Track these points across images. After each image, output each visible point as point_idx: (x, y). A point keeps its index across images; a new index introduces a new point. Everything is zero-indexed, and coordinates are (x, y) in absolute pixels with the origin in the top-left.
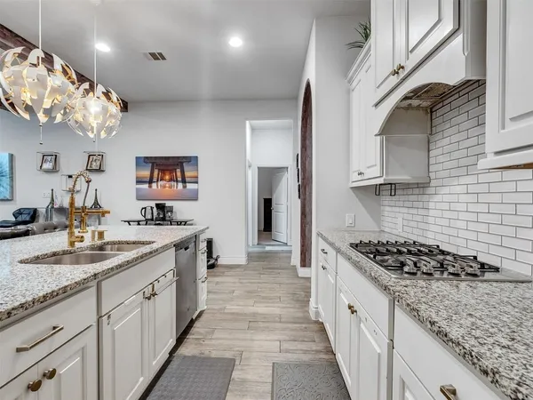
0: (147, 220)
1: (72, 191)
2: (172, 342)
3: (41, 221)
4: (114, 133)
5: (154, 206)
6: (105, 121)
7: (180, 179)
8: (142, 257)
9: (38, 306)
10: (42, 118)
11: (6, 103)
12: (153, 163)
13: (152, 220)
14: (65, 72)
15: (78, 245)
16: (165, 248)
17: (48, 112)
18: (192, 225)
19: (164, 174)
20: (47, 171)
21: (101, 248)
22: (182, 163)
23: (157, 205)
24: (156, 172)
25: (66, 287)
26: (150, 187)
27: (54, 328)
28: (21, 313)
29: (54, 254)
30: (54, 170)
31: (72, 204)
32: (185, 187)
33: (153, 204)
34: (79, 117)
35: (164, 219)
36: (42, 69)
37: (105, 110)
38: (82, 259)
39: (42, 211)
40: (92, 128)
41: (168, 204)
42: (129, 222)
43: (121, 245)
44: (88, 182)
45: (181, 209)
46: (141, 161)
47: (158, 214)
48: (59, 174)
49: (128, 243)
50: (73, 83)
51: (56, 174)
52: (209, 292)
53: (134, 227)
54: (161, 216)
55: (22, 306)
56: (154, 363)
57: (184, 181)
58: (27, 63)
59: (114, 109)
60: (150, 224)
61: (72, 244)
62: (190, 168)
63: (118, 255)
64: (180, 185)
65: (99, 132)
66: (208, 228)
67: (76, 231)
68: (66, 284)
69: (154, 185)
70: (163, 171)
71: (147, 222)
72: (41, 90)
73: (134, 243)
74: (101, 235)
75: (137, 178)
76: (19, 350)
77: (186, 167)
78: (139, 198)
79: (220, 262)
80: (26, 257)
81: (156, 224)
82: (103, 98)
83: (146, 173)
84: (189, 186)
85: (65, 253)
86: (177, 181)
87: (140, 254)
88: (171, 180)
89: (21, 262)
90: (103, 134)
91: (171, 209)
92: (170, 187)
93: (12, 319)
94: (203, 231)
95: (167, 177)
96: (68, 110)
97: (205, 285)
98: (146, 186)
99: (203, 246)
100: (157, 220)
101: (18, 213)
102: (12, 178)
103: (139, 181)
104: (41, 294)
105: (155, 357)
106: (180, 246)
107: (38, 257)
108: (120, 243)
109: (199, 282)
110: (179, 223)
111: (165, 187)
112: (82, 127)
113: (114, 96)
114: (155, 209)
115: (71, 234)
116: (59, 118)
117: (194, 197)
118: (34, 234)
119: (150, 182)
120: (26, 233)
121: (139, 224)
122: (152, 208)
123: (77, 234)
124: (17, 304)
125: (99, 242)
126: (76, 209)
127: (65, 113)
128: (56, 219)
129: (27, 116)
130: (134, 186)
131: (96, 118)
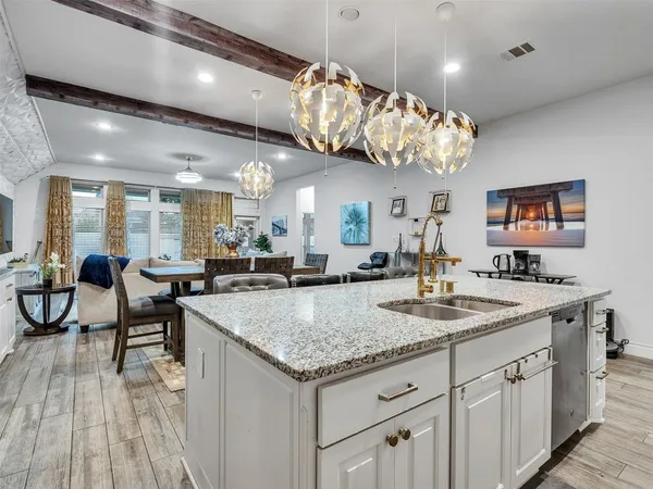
0: (501, 272)
1: (421, 236)
2: (544, 454)
3: (391, 265)
4: (464, 165)
5: (511, 254)
6: (454, 152)
7: (551, 216)
8: (504, 323)
9: (396, 357)
10: (396, 161)
11: (368, 153)
12: (510, 198)
13: (508, 272)
14: (416, 109)
15: (427, 295)
16: (537, 315)
17: (401, 154)
18: (572, 284)
19: (527, 210)
20: (397, 216)
21: (450, 302)
22: (555, 193)
23: (516, 253)
24: (514, 209)
25: (420, 343)
26: (506, 228)
27: (410, 386)
28: (383, 360)
29: (406, 302)
30: (402, 215)
31: (422, 249)
32: (560, 227)
33: (510, 251)
34: (427, 153)
35: (525, 272)
36: (397, 111)
37: (456, 138)
38: (432, 313)
39: (392, 255)
40: (441, 163)
41: (532, 251)
42: (477, 273)
43: (473, 302)
44: (439, 224)
45: (554, 260)
46: (494, 197)
47: (518, 265)
48: (407, 217)
49: (482, 300)
50: (424, 116)
51: (403, 219)
52: (608, 397)
53: (484, 280)
54: (522, 268)
55: (384, 353)
56: (518, 472)
57: (559, 219)
58: (385, 109)
59: (466, 135)
60: (505, 278)
61: (421, 293)
62: (570, 199)
63: (473, 315)
64: (553, 226)
65: (448, 167)
66: (609, 292)
67: (426, 279)
68: (421, 339)
69: (512, 227)
70: (525, 207)
71: (501, 274)
72: (396, 133)
73: (490, 301)
74: (450, 286)
75: (488, 218)
76: (381, 398)
77: (563, 198)
78: (491, 243)
79: (628, 350)
80: (383, 301)
81: (513, 279)
82: (453, 125)
83: (500, 211)
84: (568, 226)
85: (415, 302)
86: (547, 219)
87: (501, 318)
88: (538, 218)
89: (379, 306)
90: (452, 169)
91: (537, 260)
92: (537, 228)
93: (375, 364)
94: (599, 297)
95: (532, 215)
96: (418, 149)
97: (602, 384)
98: (500, 228)
99: (599, 321)
100: (514, 272)
101: (374, 257)
102: (370, 224)
103: (491, 222)
104: (399, 345)
105: (519, 464)
106: (560, 315)
107: (392, 303)
108: (472, 299)
109: (592, 377)
110: (551, 280)
111: (527, 228)
112: (430, 164)
113: (466, 121)
114: (512, 258)
115: (421, 282)
116: (410, 158)
117: (579, 242)
118: (387, 278)
119: (507, 222)
120: (381, 277)
121: (490, 277)
122: (508, 257)
123: (426, 283)
124: (380, 350)
125: (448, 295)
126: (427, 255)
127: (416, 152)
128: (404, 265)
129: (383, 162)
130: (484, 228)
131: (445, 152)
